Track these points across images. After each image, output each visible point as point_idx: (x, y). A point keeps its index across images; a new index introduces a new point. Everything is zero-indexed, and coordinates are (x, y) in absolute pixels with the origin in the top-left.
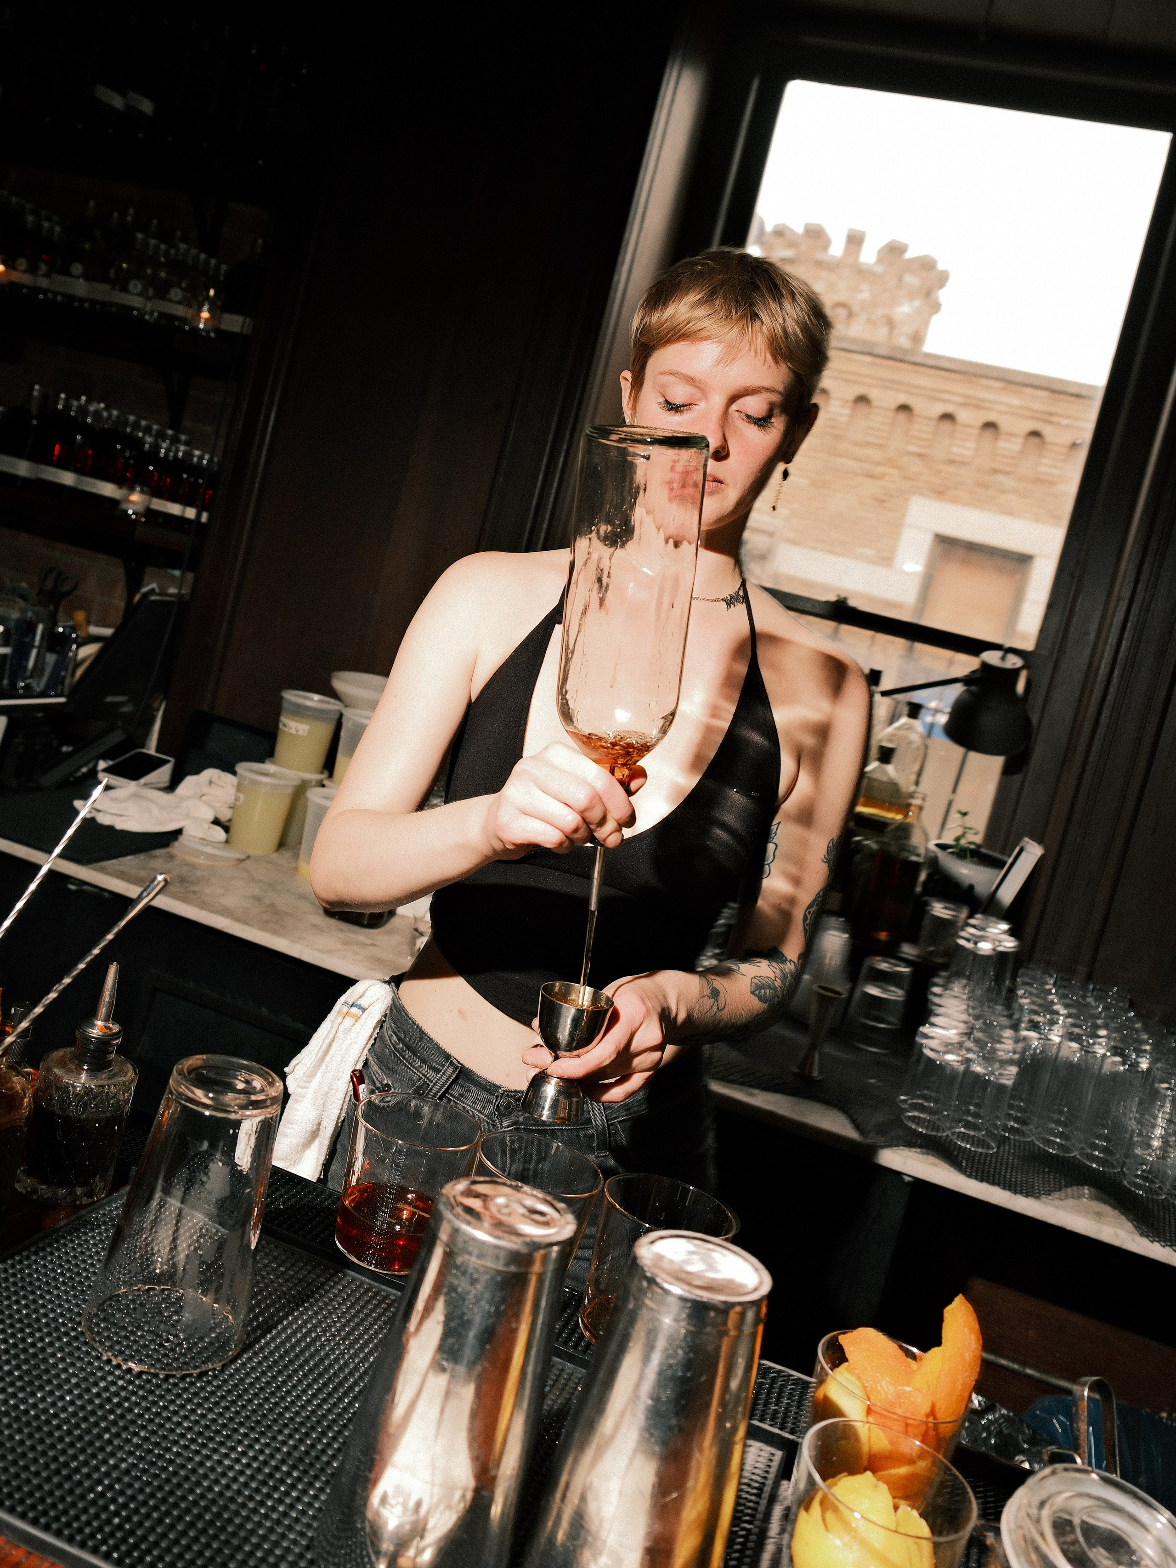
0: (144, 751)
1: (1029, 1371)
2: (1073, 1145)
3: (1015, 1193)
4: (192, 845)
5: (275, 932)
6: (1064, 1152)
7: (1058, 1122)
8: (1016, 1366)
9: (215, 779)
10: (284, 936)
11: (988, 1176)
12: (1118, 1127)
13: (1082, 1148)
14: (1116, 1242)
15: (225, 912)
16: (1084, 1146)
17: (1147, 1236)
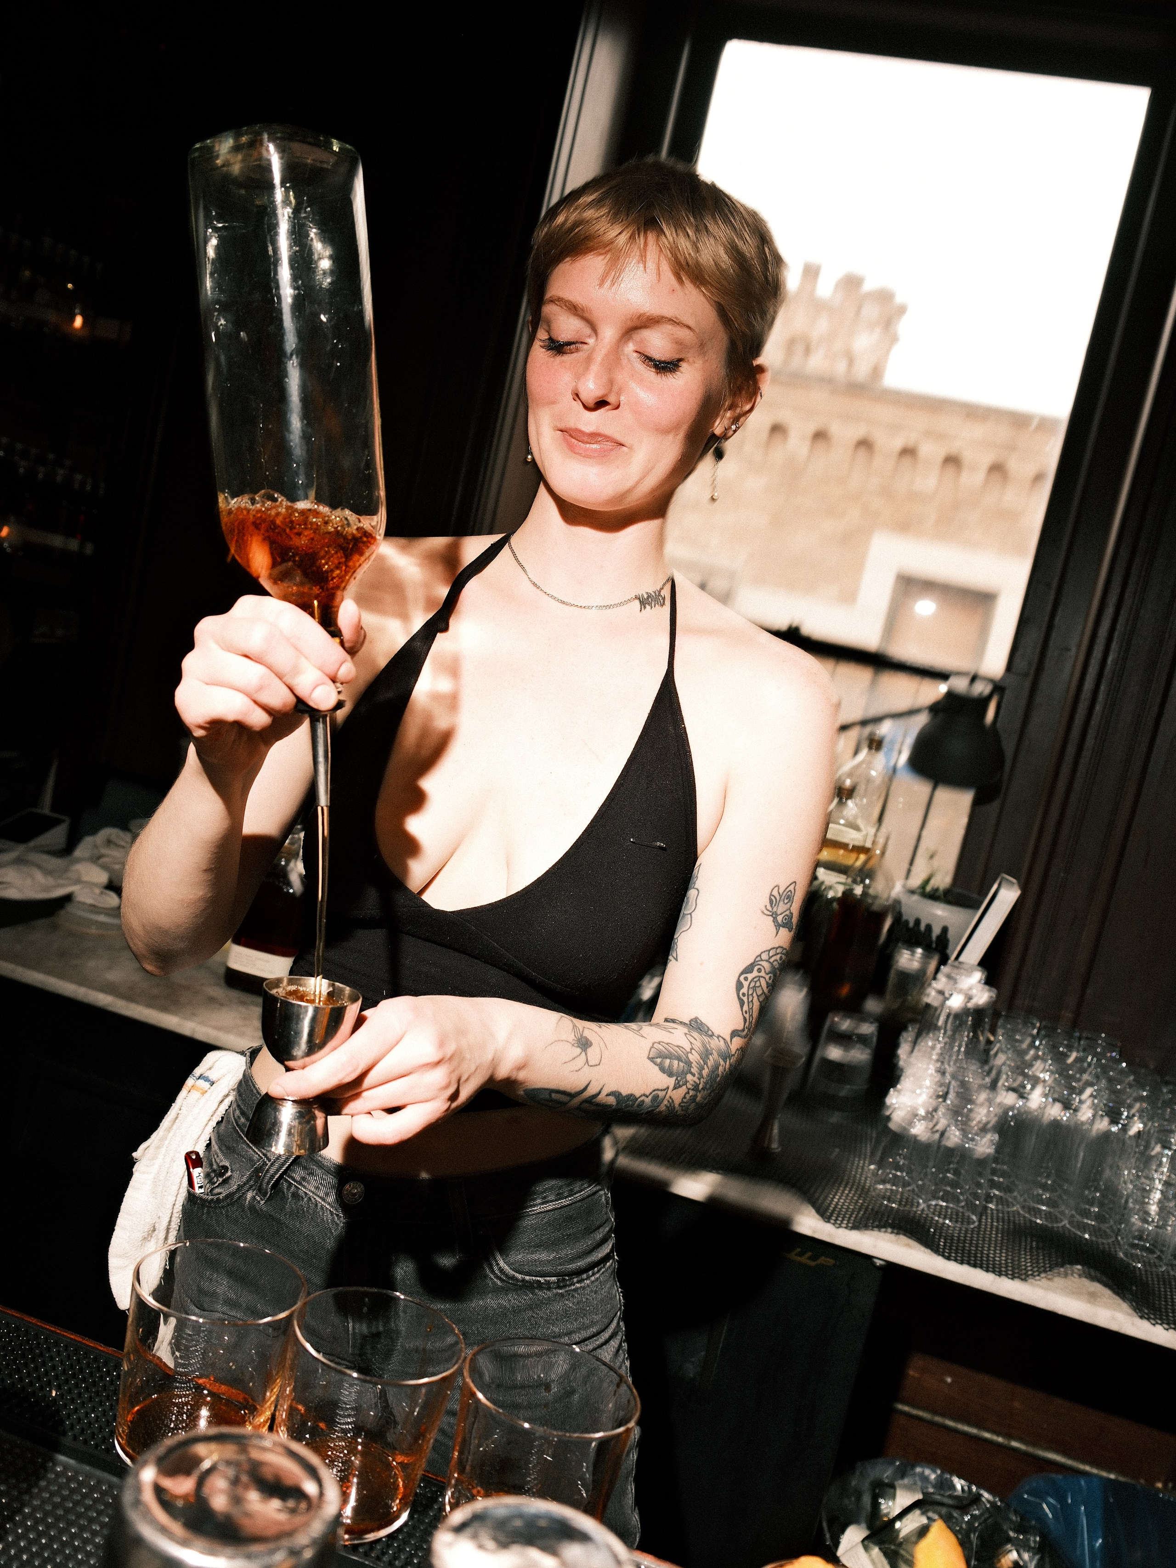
0: (39, 811)
1: (1014, 1444)
2: (1062, 1213)
3: (1000, 1275)
4: (80, 913)
5: (164, 1009)
6: (1052, 1222)
7: (1044, 1187)
8: (1000, 1439)
9: (113, 838)
10: (174, 1013)
11: (969, 1257)
12: (1111, 1192)
13: (1072, 1216)
14: (1114, 1327)
15: (109, 988)
16: (1074, 1212)
17: (1148, 1319)
